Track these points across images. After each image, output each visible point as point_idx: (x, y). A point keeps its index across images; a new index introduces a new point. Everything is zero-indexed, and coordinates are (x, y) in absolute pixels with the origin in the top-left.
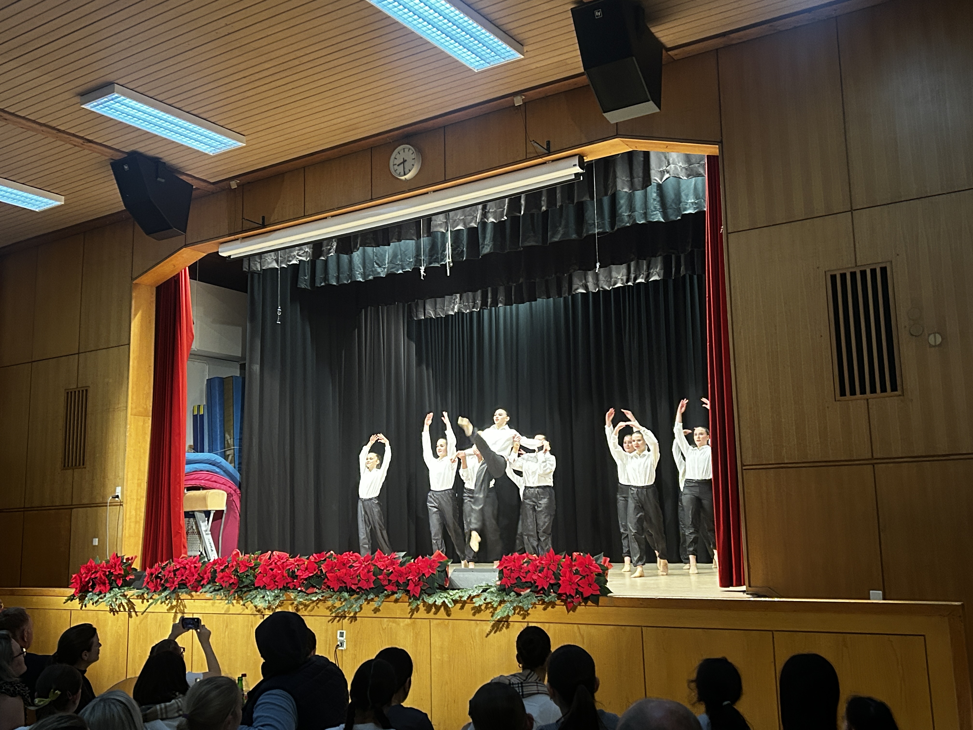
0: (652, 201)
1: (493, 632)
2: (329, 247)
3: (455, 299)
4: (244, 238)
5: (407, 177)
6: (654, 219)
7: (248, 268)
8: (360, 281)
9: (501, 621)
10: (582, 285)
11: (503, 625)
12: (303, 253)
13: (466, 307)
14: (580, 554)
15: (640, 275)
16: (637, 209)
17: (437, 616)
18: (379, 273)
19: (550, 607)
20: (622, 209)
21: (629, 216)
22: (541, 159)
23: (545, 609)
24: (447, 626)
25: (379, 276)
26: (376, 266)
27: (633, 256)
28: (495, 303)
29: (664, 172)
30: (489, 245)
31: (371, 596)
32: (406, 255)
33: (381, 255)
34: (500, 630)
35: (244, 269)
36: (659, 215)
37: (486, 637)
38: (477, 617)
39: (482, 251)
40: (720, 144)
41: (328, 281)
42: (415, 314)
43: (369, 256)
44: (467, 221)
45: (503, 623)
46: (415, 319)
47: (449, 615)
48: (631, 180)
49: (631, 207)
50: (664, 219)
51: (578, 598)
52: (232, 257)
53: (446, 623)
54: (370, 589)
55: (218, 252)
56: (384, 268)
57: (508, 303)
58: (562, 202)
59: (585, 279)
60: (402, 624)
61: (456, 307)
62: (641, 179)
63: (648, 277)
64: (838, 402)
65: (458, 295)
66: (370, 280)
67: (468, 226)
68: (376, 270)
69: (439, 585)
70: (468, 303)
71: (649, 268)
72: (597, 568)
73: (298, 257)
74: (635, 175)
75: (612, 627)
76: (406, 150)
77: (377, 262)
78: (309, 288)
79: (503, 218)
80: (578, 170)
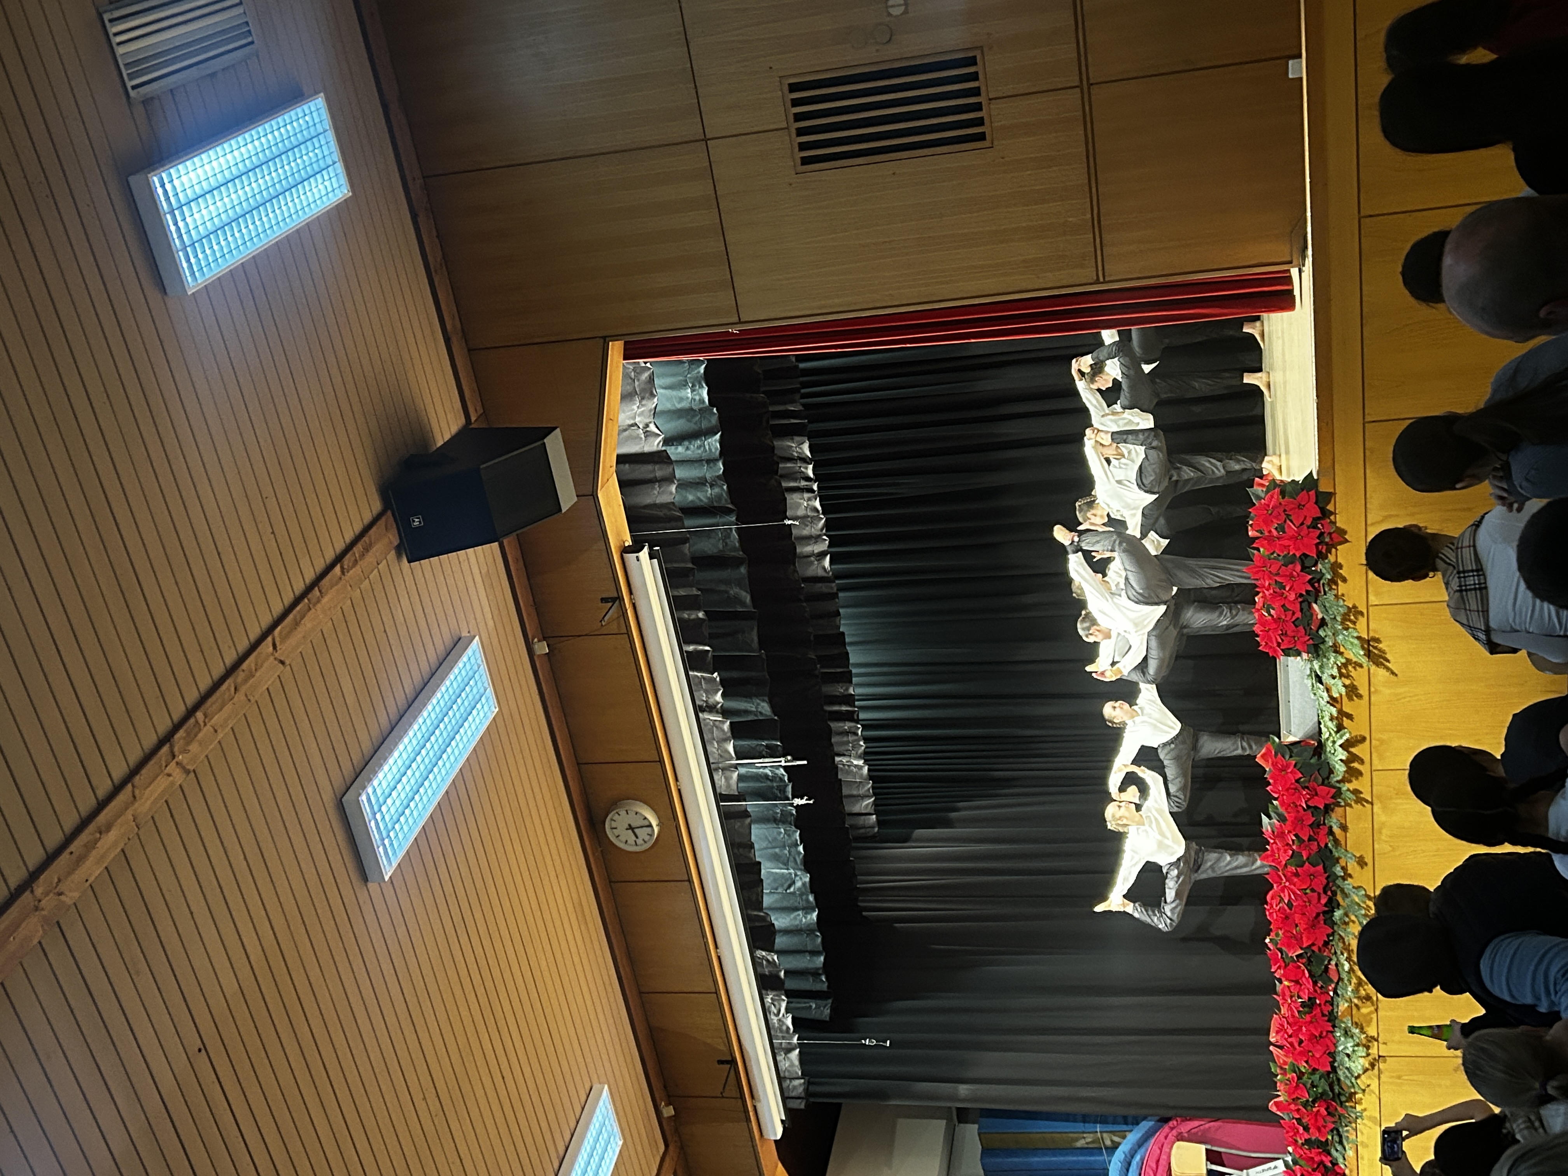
0: (689, 452)
1: (1387, 664)
2: (764, 962)
3: (844, 765)
4: (752, 1097)
5: (654, 823)
6: (716, 449)
7: (799, 1101)
8: (818, 915)
9: (1369, 651)
10: (818, 560)
11: (1375, 648)
12: (774, 1005)
13: (856, 746)
14: (1251, 525)
15: (802, 472)
16: (700, 475)
17: (1366, 759)
18: (804, 884)
19: (1341, 571)
20: (702, 497)
21: (712, 486)
22: (629, 611)
23: (1344, 580)
24: (1382, 742)
25: (808, 885)
26: (792, 889)
27: (773, 482)
28: (849, 700)
29: (647, 431)
30: (758, 704)
31: (1338, 871)
32: (775, 839)
33: (775, 880)
34: (1384, 652)
35: (802, 1106)
36: (710, 440)
37: (1396, 675)
38: (1363, 691)
39: (766, 715)
40: (607, 339)
41: (818, 969)
42: (868, 830)
43: (776, 901)
44: (722, 736)
45: (1371, 648)
46: (876, 829)
47: (1363, 739)
48: (659, 481)
49: (698, 483)
50: (717, 433)
51: (1322, 525)
52: (784, 1118)
53: (1377, 743)
54: (1325, 872)
55: (776, 1141)
56: (796, 875)
57: (847, 678)
58: (692, 586)
59: (809, 556)
60: (1383, 818)
61: (855, 762)
62: (657, 467)
63: (805, 460)
64: (996, 143)
65: (837, 759)
66: (816, 898)
67: (729, 734)
68: (799, 889)
69: (1314, 755)
70: (848, 742)
71: (791, 459)
72: (1272, 497)
73: (781, 1015)
74: (651, 476)
75: (1368, 471)
76: (614, 825)
77: (786, 886)
78: (830, 1001)
79: (715, 679)
80: (644, 554)
